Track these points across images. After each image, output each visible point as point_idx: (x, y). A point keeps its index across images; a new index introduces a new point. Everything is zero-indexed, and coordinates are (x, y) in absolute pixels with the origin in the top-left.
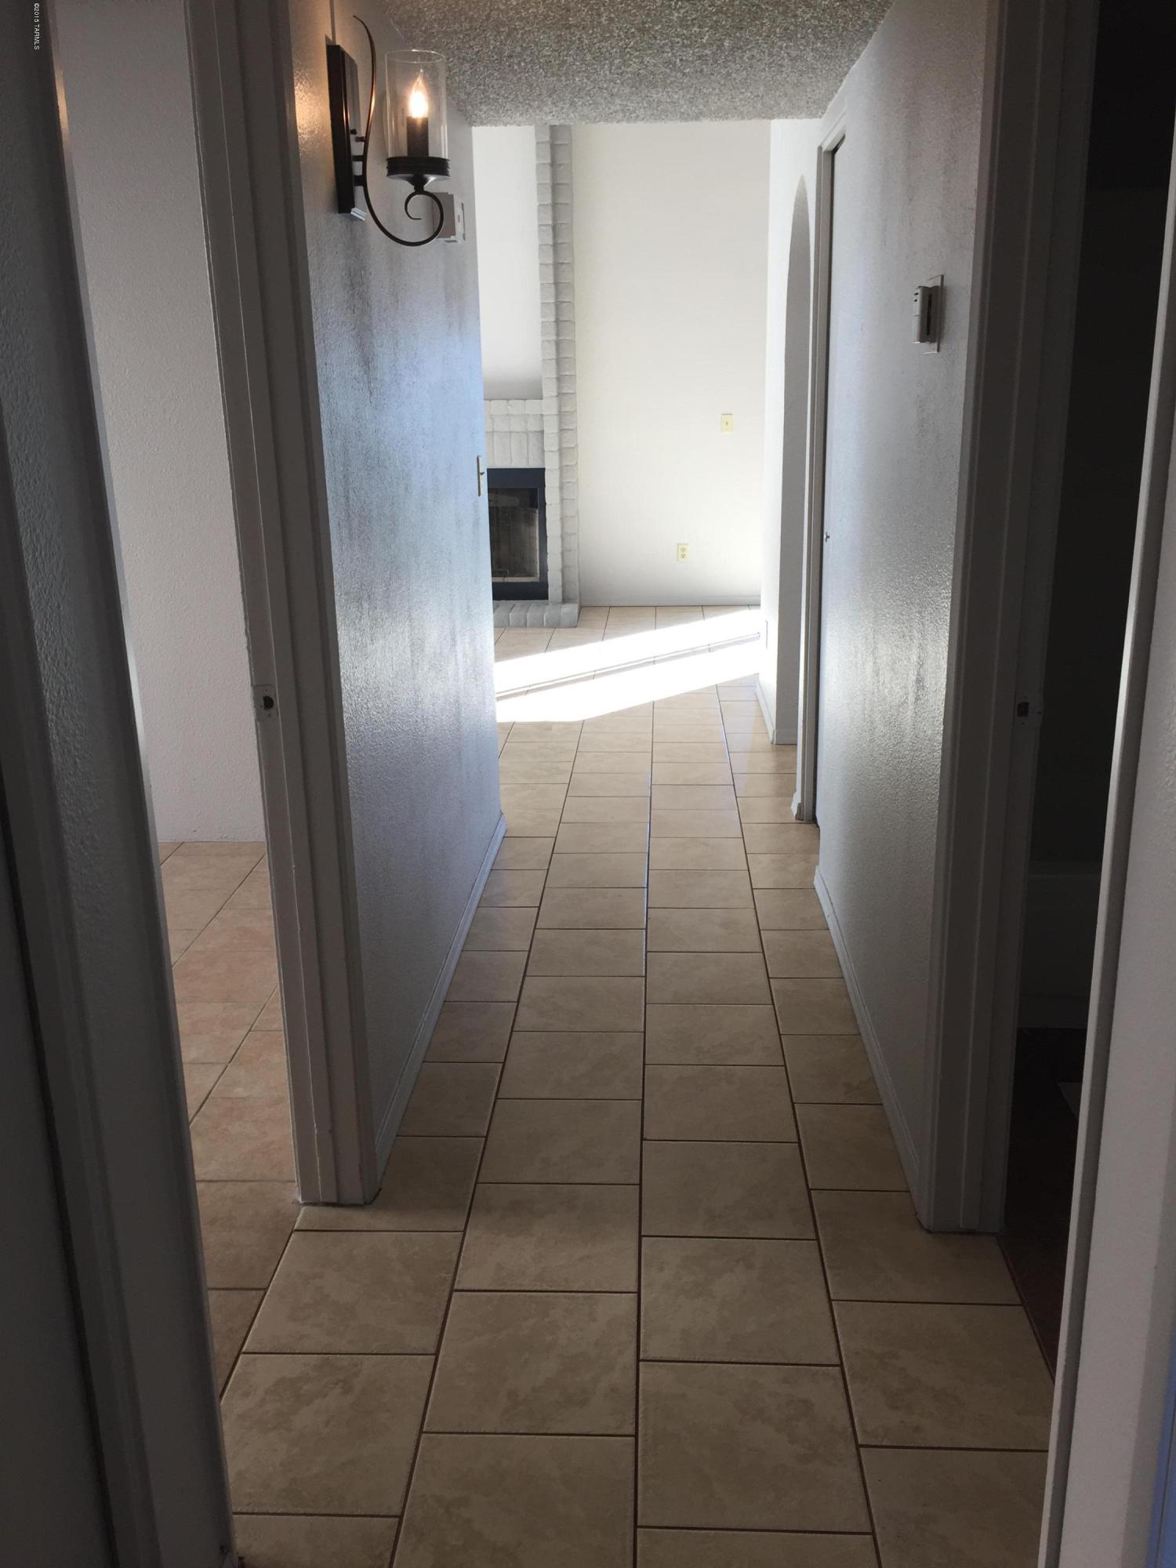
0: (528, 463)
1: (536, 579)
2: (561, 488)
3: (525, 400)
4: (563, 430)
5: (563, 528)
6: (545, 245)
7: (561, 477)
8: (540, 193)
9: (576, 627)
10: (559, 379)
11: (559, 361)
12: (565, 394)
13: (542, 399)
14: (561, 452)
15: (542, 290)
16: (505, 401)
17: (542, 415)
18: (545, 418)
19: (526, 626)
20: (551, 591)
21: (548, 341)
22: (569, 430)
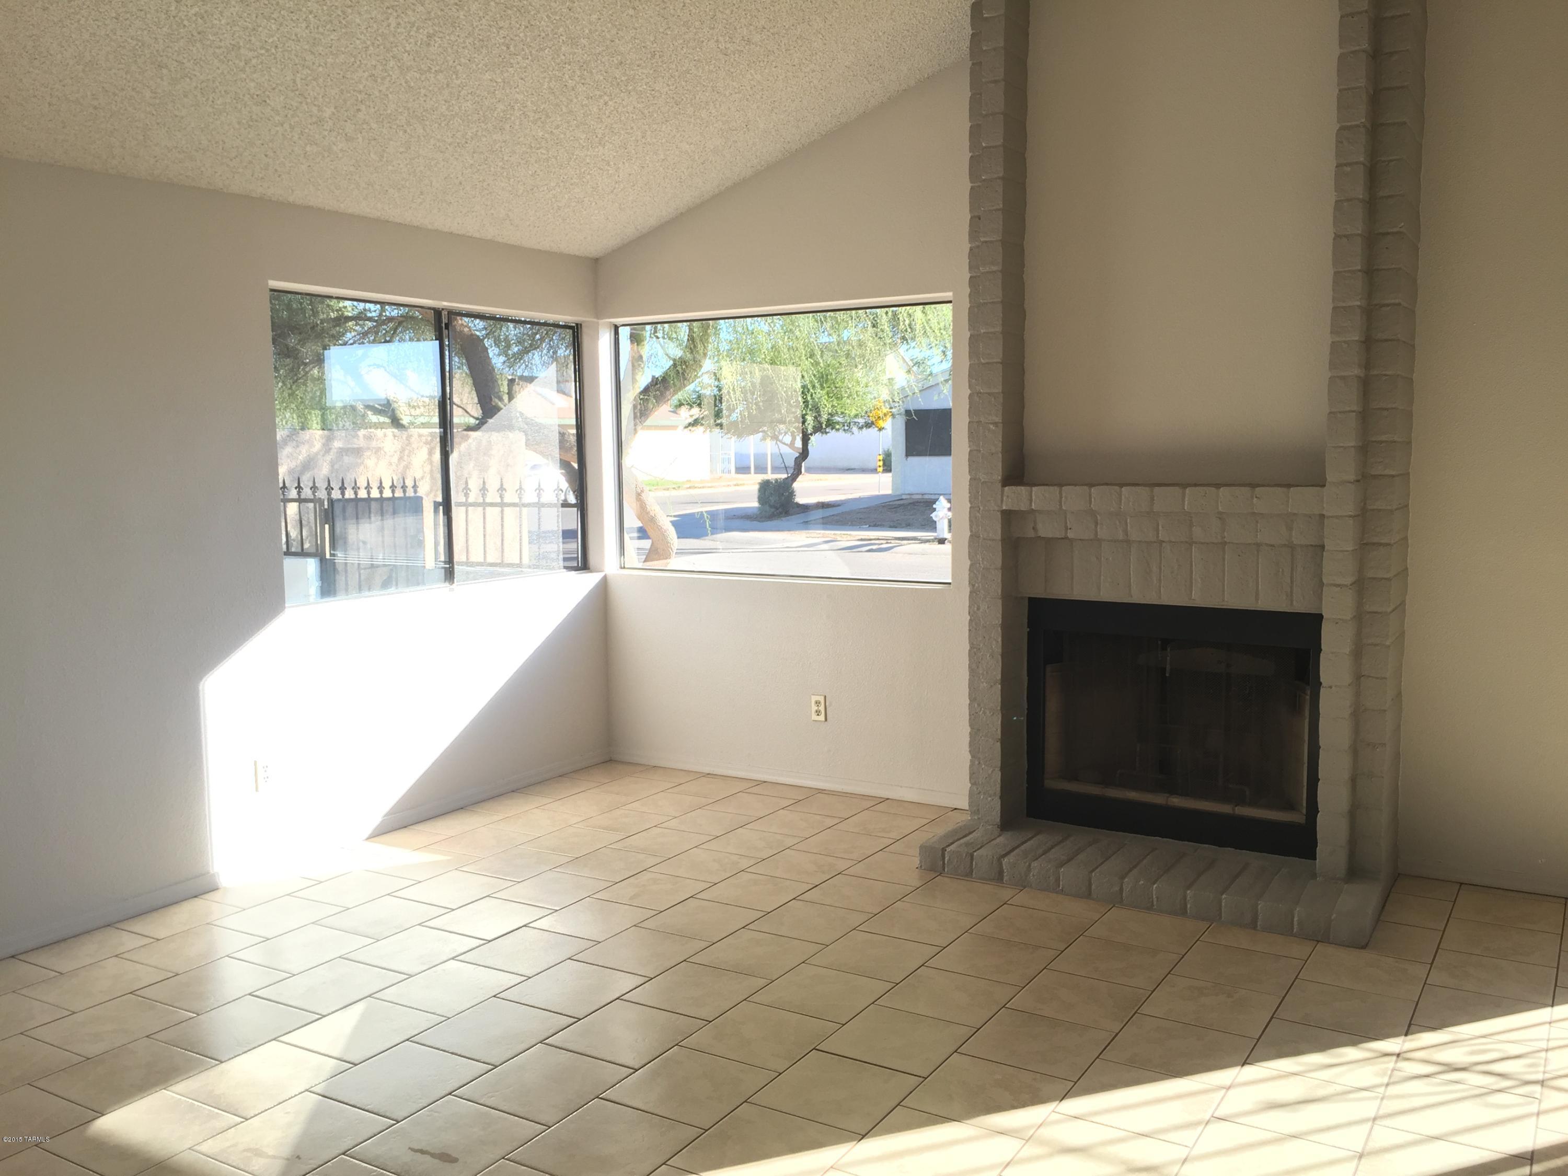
0: (1292, 604)
1: (1297, 817)
2: (1358, 653)
3: (1289, 486)
4: (1366, 544)
5: (1357, 730)
6: (1348, 200)
7: (1359, 633)
8: (1343, 106)
9: (1364, 947)
10: (1365, 449)
11: (1365, 416)
12: (1375, 477)
13: (1321, 484)
14: (1362, 586)
15: (1335, 282)
16: (1247, 489)
17: (1322, 516)
18: (1326, 521)
19: (1255, 928)
20: (1322, 849)
21: (1343, 378)
22: (1380, 544)
